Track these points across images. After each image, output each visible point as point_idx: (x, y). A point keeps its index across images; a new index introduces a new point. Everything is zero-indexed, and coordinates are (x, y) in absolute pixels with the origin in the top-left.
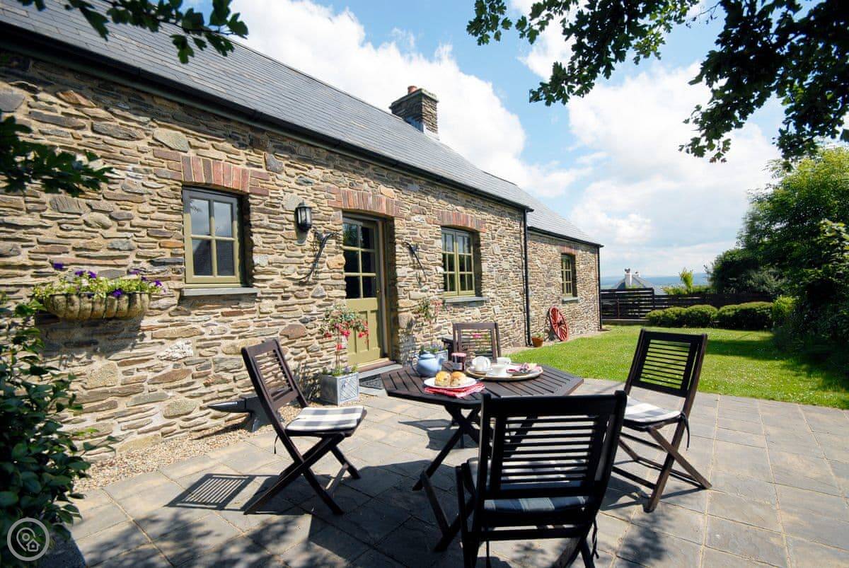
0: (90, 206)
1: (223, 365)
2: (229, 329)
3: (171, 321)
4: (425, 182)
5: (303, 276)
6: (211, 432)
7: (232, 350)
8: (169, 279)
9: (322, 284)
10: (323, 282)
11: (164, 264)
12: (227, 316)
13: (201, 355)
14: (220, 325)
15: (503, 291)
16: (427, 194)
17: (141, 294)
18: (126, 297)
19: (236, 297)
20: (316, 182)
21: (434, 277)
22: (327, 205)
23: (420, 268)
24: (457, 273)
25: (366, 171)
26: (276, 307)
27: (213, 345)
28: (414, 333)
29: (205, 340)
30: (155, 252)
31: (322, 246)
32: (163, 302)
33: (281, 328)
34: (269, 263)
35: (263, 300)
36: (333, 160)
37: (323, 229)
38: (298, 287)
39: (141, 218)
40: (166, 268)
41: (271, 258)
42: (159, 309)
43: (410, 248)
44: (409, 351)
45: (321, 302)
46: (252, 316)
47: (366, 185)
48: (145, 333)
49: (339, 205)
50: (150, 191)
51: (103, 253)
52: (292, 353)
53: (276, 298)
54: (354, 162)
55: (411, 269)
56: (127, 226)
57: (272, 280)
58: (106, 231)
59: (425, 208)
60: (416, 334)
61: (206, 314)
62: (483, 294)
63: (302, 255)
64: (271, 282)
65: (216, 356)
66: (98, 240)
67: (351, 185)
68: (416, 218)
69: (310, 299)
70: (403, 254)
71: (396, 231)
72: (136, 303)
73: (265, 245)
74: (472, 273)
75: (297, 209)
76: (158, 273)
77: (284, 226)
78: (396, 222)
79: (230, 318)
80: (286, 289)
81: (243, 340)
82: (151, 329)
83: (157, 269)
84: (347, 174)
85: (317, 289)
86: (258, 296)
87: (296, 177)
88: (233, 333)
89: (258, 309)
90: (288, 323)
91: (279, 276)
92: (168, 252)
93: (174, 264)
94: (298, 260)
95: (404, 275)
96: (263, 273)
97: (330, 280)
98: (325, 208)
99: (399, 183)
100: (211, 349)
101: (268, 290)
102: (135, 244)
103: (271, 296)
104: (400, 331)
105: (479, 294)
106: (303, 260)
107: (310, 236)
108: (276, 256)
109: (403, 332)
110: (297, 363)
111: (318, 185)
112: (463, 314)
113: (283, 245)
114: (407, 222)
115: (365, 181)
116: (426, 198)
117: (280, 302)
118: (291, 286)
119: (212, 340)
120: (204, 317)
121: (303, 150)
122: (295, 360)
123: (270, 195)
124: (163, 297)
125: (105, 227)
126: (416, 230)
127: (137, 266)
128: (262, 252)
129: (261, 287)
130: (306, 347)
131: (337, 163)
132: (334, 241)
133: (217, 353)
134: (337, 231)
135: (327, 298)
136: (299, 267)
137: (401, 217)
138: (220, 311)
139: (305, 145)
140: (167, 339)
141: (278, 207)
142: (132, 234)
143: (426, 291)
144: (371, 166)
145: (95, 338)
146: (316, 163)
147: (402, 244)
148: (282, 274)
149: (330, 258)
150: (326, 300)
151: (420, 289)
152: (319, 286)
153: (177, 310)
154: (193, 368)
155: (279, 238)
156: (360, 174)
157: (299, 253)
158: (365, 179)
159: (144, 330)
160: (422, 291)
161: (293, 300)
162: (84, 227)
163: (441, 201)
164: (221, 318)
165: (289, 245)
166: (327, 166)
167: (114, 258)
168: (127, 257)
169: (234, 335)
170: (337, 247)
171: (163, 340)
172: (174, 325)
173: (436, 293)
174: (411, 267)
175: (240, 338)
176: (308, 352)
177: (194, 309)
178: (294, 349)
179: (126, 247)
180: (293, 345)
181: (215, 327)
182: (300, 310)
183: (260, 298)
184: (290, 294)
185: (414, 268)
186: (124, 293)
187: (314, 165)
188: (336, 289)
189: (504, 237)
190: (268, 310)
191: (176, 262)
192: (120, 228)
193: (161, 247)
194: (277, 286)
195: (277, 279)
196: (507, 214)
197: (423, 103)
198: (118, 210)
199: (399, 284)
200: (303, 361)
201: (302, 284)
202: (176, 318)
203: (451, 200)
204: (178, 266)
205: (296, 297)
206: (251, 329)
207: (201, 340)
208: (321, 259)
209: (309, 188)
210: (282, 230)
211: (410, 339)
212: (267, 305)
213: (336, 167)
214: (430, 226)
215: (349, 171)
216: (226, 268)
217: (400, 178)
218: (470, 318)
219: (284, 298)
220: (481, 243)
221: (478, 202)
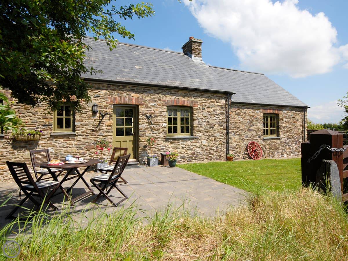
0: (27, 111)
1: (63, 156)
2: (66, 145)
3: (47, 142)
4: (157, 89)
5: (94, 128)
7: (66, 151)
8: (47, 130)
10: (103, 130)
11: (46, 126)
12: (65, 141)
13: (56, 152)
14: (63, 144)
16: (158, 94)
17: (36, 135)
19: (69, 135)
20: (102, 96)
21: (161, 128)
22: (106, 103)
23: (152, 124)
25: (125, 89)
26: (83, 139)
28: (147, 150)
29: (57, 148)
30: (44, 123)
31: (103, 118)
32: (45, 136)
33: (84, 146)
34: (81, 125)
35: (78, 136)
36: (109, 87)
37: (104, 112)
38: (92, 132)
39: (40, 113)
40: (47, 127)
41: (82, 123)
42: (44, 138)
43: (147, 116)
44: (144, 157)
45: (101, 137)
46: (74, 141)
47: (125, 94)
49: (111, 103)
50: (43, 105)
51: (29, 123)
53: (83, 136)
54: (119, 86)
55: (148, 125)
56: (36, 116)
57: (82, 130)
58: (31, 118)
59: (157, 100)
61: (58, 140)
62: (194, 135)
63: (94, 121)
64: (81, 131)
65: (61, 153)
66: (29, 120)
67: (118, 95)
68: (152, 104)
69: (97, 136)
70: (143, 119)
71: (140, 110)
72: (35, 137)
73: (80, 119)
75: (93, 106)
76: (44, 128)
77: (88, 112)
78: (140, 107)
79: (66, 142)
80: (87, 133)
82: (41, 144)
84: (116, 91)
87: (94, 95)
88: (67, 146)
89: (76, 139)
90: (87, 144)
91: (85, 128)
92: (48, 122)
94: (92, 123)
95: (143, 127)
96: (78, 128)
97: (106, 130)
98: (104, 105)
99: (142, 91)
100: (60, 151)
101: (80, 133)
102: (38, 121)
103: (81, 135)
104: (140, 149)
105: (192, 135)
106: (94, 123)
107: (98, 115)
108: (84, 122)
110: (90, 157)
112: (179, 143)
113: (87, 118)
114: (146, 106)
115: (124, 93)
116: (158, 95)
117: (85, 137)
118: (89, 132)
119: (60, 148)
121: (96, 86)
123: (83, 102)
125: (31, 117)
126: (152, 109)
127: (39, 127)
128: (78, 121)
129: (78, 132)
130: (94, 152)
131: (111, 88)
132: (108, 116)
134: (110, 112)
135: (104, 136)
136: (93, 126)
137: (143, 104)
138: (63, 139)
139: (98, 84)
140: (46, 147)
141: (86, 106)
142: (38, 118)
143: (155, 133)
144: (128, 87)
145: (27, 146)
147: (143, 115)
148: (86, 128)
149: (106, 122)
150: (104, 137)
151: (152, 133)
152: (101, 132)
153: (49, 139)
154: (53, 156)
155: (85, 116)
156: (122, 90)
158: (125, 92)
159: (39, 144)
161: (90, 136)
162: (25, 117)
163: (167, 96)
164: (63, 142)
165: (89, 118)
166: (107, 90)
167: (33, 125)
168: (36, 124)
169: (67, 147)
170: (110, 118)
173: (162, 134)
175: (69, 148)
176: (95, 154)
177: (55, 139)
178: (89, 153)
179: (36, 122)
180: (89, 151)
181: (61, 144)
182: (92, 140)
184: (89, 134)
186: (32, 134)
187: (101, 90)
188: (108, 133)
189: (211, 108)
190: (80, 139)
192: (35, 116)
193: (45, 121)
194: (84, 132)
195: (84, 129)
197: (193, 45)
198: (34, 112)
199: (140, 131)
200: (93, 157)
202: (49, 141)
203: (173, 94)
204: (50, 126)
206: (73, 145)
208: (101, 122)
209: (99, 98)
210: (87, 113)
211: (145, 152)
213: (111, 90)
214: (160, 107)
217: (143, 89)
219: (86, 136)
220: (194, 112)
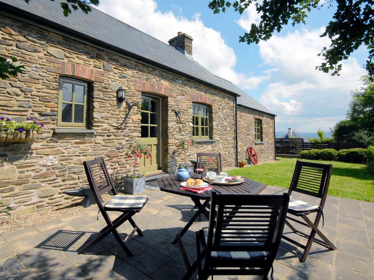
0: (11, 84)
1: (73, 170)
2: (78, 151)
3: (47, 146)
4: (185, 79)
5: (119, 125)
6: (63, 207)
7: (79, 162)
8: (49, 123)
9: (129, 129)
11: (47, 115)
12: (77, 144)
13: (62, 164)
14: (73, 149)
15: (224, 137)
16: (185, 85)
17: (33, 131)
18: (25, 132)
19: (83, 134)
20: (129, 77)
21: (187, 128)
22: (133, 89)
23: (181, 123)
24: (200, 126)
25: (155, 73)
26: (104, 140)
27: (68, 159)
28: (176, 157)
29: (64, 156)
30: (43, 109)
31: (130, 109)
32: (44, 135)
33: (105, 152)
34: (102, 117)
35: (97, 136)
36: (138, 66)
37: (131, 101)
38: (116, 130)
39: (37, 91)
40: (48, 117)
41: (103, 115)
42: (42, 139)
43: (176, 113)
44: (173, 166)
45: (127, 138)
46: (90, 144)
47: (154, 80)
48: (33, 151)
49: (140, 89)
50: (43, 78)
51: (15, 108)
52: (110, 165)
53: (104, 136)
54: (149, 68)
55: (176, 124)
56: (29, 95)
57: (103, 126)
58: (18, 98)
59: (184, 93)
60: (177, 158)
61: (66, 142)
62: (213, 138)
63: (119, 114)
64: (102, 127)
65: (70, 165)
66: (14, 102)
67: (147, 79)
68: (179, 97)
69: (122, 137)
70: (172, 115)
71: (169, 103)
72: (30, 135)
73: (100, 108)
74: (208, 127)
75: (118, 90)
76: (43, 120)
77: (111, 99)
78: (169, 99)
79: (79, 145)
80: (109, 131)
81: (85, 157)
82: (36, 149)
83: (42, 118)
84: (145, 74)
85: (126, 132)
86: (95, 134)
87: (119, 74)
88: (80, 153)
89: (94, 141)
90: (109, 149)
91: (107, 124)
92: (49, 109)
93: (52, 116)
94: (117, 116)
95: (172, 126)
96: (98, 122)
97: (133, 127)
98: (132, 90)
99: (171, 79)
100: (68, 161)
101: (100, 131)
102: (32, 105)
103: (102, 134)
104: (169, 155)
105: (211, 138)
106: (119, 116)
107: (124, 104)
108: (105, 114)
109: (170, 157)
110: (113, 171)
111: (130, 78)
112: (202, 148)
113: (110, 108)
114: (175, 99)
115: (154, 78)
116: (185, 87)
117: (106, 137)
118: (112, 130)
119: (68, 156)
120: (65, 144)
121: (123, 61)
122: (112, 169)
123: (105, 82)
124: (44, 132)
125: (18, 95)
126: (179, 104)
127: (32, 116)
128: (98, 111)
129: (96, 130)
130: (118, 162)
131: (140, 68)
132: (136, 107)
133: (70, 163)
134: (138, 102)
135: (131, 136)
136: (117, 120)
137: (172, 97)
138: (73, 141)
139: (124, 59)
140: (44, 155)
141: (108, 89)
142: (31, 99)
143: (183, 135)
144: (158, 70)
146: (129, 68)
147: (172, 110)
148: (108, 123)
149: (133, 116)
150: (130, 138)
152: (127, 130)
153: (51, 140)
154: (57, 171)
155: (108, 105)
156: (152, 74)
157: (118, 113)
158: (154, 76)
159: (33, 150)
160: (181, 135)
161: (113, 137)
162: (7, 95)
163: (192, 89)
164: (74, 145)
165: (112, 108)
166: (135, 69)
167: (21, 111)
168: (27, 111)
169: (80, 154)
170: (137, 111)
171: (42, 156)
172: (49, 148)
173: (189, 136)
174: (176, 122)
175: (83, 156)
176: (119, 165)
177: (60, 140)
178: (111, 163)
179: (28, 106)
180: (111, 161)
181: (71, 150)
182: (116, 143)
183: (96, 135)
184: (112, 134)
185: (177, 123)
186: (24, 130)
187: (128, 68)
188: (136, 132)
189: (225, 109)
190: (99, 141)
191: (53, 115)
192: (26, 96)
193: (46, 107)
194: (105, 129)
195: (105, 126)
196: (227, 97)
197: (185, 41)
198: (25, 87)
199: (169, 131)
200: (116, 170)
201: (118, 129)
202: (50, 144)
203: (198, 89)
205: (115, 135)
206: (90, 151)
207: (62, 156)
208: (129, 116)
209: (125, 80)
210: (109, 101)
211: (174, 160)
212: (99, 139)
213: (139, 70)
214: (187, 102)
215: (146, 72)
216: (79, 119)
217: (172, 77)
218: (206, 150)
219: (108, 136)
220: (213, 111)
221: (212, 90)
